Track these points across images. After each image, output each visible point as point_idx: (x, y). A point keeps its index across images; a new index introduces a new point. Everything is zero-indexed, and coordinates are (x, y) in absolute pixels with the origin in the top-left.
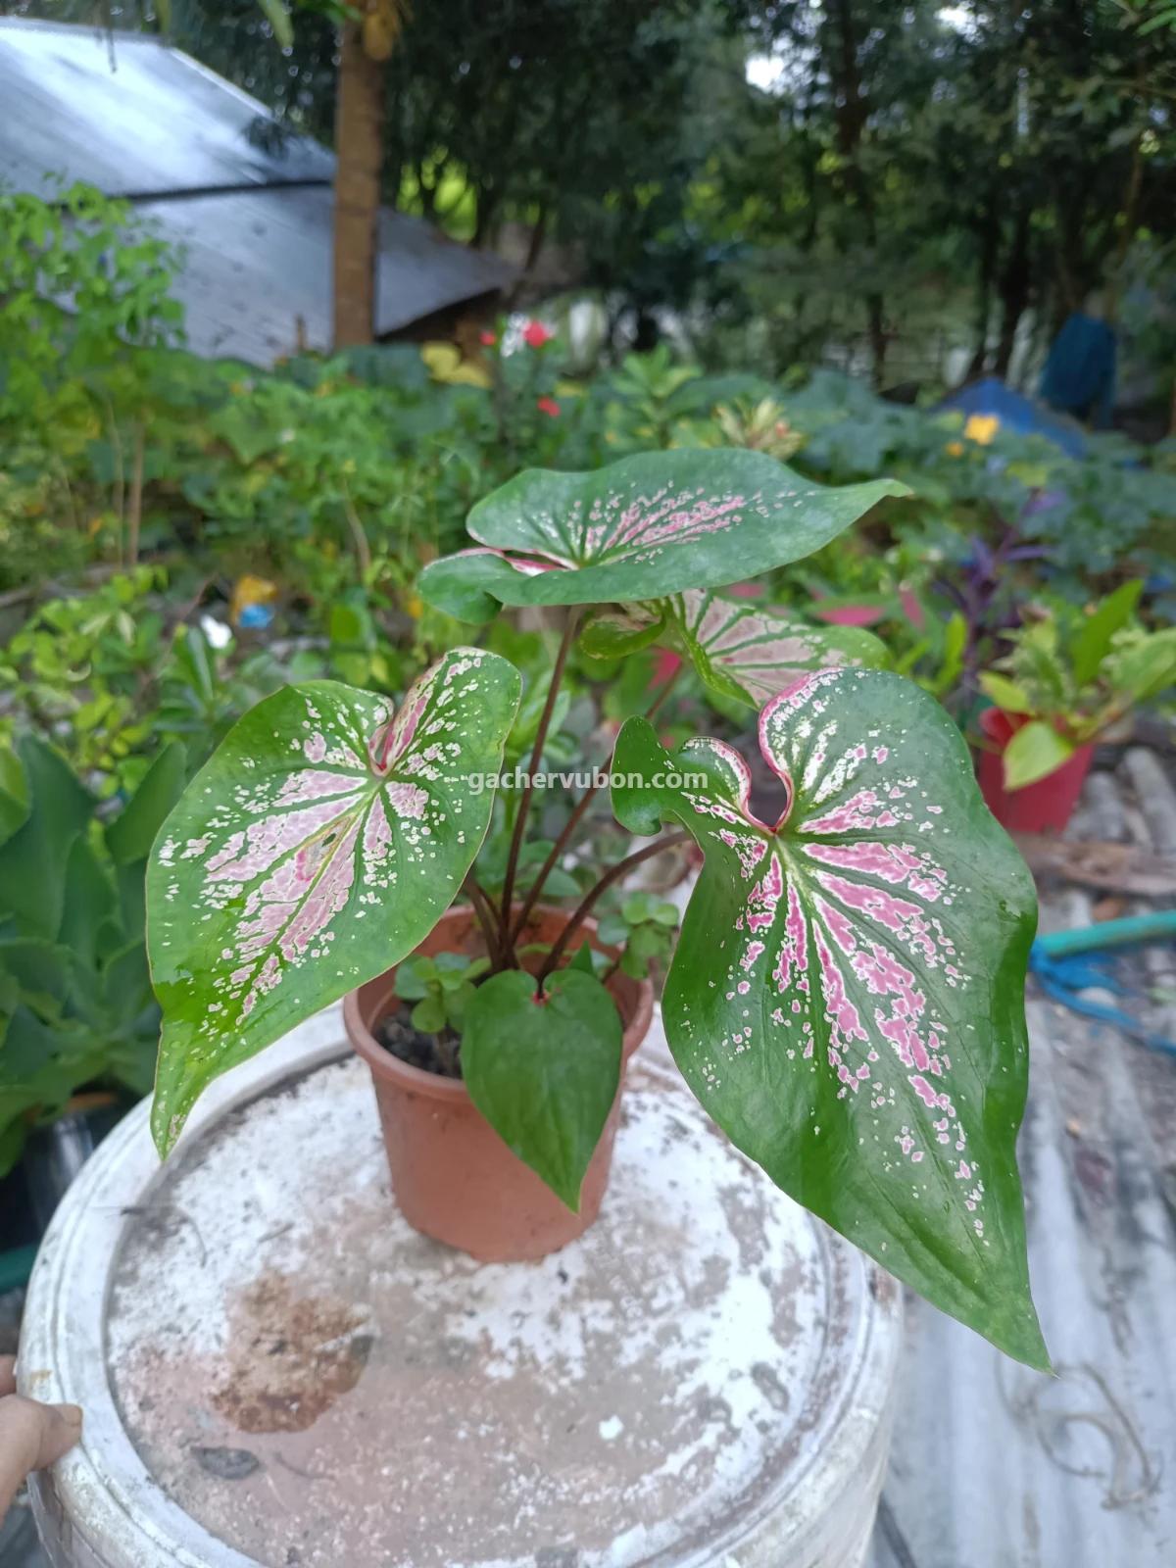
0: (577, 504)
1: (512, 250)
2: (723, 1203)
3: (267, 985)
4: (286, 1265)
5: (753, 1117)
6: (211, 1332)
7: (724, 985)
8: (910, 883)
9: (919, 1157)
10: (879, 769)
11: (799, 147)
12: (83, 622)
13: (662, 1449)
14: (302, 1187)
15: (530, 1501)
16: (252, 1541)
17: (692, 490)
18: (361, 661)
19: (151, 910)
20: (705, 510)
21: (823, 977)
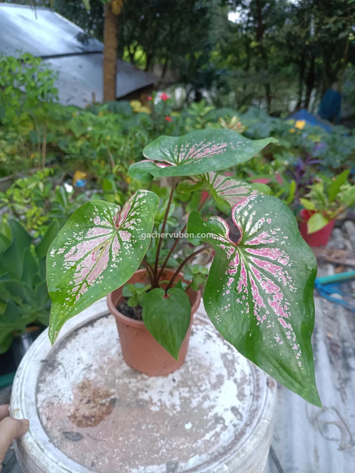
0: (176, 146)
1: (157, 72)
2: (222, 359)
3: (83, 292)
4: (90, 377)
5: (231, 331)
6: (68, 397)
7: (222, 291)
8: (278, 260)
9: (281, 343)
10: (269, 225)
11: (244, 39)
12: (28, 185)
13: (204, 432)
14: (95, 353)
15: (164, 447)
16: (81, 460)
17: (211, 142)
18: (112, 196)
19: (48, 270)
20: (215, 147)
21: (252, 289)
